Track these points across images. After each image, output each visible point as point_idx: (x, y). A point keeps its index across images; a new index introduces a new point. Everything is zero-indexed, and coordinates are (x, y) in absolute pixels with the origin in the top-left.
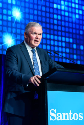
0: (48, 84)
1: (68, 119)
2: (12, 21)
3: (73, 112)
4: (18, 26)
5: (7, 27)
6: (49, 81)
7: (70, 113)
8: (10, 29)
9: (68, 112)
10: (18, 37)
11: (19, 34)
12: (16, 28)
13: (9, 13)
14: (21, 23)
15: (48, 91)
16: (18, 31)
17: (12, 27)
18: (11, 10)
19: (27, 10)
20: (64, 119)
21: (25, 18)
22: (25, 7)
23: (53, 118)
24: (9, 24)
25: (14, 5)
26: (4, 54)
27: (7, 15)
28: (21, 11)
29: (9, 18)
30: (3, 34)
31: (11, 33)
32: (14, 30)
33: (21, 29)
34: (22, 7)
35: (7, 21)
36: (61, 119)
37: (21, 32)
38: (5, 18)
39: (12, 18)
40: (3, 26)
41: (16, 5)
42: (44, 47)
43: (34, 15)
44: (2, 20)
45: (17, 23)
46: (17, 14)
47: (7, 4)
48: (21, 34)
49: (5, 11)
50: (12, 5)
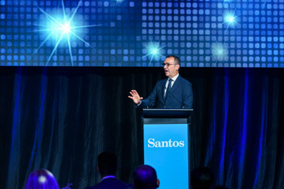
0: (145, 120)
1: (167, 146)
2: (223, 29)
3: (173, 141)
4: (232, 32)
5: (217, 35)
6: (146, 117)
7: (170, 142)
8: (220, 38)
9: (168, 141)
10: (233, 45)
11: (233, 42)
12: (229, 36)
13: (220, 19)
14: (236, 29)
15: (144, 125)
16: (232, 39)
17: (223, 36)
18: (221, 15)
19: (245, 13)
20: (163, 146)
21: (241, 22)
22: (242, 9)
23: (152, 145)
24: (220, 32)
25: (226, 9)
26: (212, 66)
27: (217, 22)
28: (236, 14)
29: (220, 26)
30: (211, 45)
31: (223, 42)
32: (226, 39)
33: (236, 36)
34: (237, 9)
35: (217, 29)
36: (160, 146)
37: (236, 39)
38: (214, 26)
39: (223, 25)
40: (211, 35)
41: (229, 9)
42: (270, 52)
43: (254, 16)
44: (211, 29)
45: (230, 29)
46: (230, 19)
47: (217, 9)
48: (236, 42)
49: (214, 19)
50: (223, 9)
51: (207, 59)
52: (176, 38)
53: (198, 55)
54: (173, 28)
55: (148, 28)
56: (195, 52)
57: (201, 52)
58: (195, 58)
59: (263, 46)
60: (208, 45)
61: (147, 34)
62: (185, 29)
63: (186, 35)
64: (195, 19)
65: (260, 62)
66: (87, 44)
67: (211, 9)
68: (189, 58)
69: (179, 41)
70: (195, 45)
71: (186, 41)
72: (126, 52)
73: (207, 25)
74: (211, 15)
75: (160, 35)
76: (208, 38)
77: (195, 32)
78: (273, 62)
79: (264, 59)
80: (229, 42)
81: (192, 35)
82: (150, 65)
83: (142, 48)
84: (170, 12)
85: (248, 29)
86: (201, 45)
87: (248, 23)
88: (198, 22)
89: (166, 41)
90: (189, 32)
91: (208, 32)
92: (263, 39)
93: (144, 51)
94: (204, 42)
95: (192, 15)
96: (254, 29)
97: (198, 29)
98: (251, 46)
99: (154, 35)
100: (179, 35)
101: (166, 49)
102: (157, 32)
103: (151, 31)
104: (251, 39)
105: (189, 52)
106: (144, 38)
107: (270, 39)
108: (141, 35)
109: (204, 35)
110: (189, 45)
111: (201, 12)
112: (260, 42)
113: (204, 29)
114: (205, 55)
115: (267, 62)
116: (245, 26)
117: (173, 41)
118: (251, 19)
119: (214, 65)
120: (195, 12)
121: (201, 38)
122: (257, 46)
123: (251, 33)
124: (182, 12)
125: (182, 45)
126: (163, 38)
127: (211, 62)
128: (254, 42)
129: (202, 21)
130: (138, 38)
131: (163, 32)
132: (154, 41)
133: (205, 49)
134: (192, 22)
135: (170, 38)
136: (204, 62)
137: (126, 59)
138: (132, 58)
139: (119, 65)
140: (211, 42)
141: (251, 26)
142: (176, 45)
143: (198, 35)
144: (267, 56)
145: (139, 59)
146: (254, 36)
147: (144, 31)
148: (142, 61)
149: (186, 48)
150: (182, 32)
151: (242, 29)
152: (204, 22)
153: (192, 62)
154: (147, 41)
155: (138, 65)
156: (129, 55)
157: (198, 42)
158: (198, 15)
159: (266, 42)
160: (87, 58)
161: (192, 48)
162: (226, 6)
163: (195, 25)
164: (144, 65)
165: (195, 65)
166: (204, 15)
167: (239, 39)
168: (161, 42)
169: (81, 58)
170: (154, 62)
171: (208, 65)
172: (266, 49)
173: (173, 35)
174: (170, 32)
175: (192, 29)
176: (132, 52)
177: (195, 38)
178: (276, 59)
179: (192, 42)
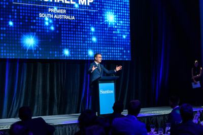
0: (99, 82)
1: (107, 93)
2: (92, 43)
3: (109, 90)
4: (95, 45)
5: (90, 46)
8: (91, 47)
10: (95, 50)
12: (94, 46)
13: (91, 39)
14: (96, 43)
15: (99, 84)
18: (91, 38)
19: (99, 37)
21: (98, 41)
22: (98, 35)
27: (90, 41)
29: (91, 42)
31: (92, 49)
32: (93, 48)
35: (90, 43)
36: (104, 93)
38: (88, 42)
40: (87, 46)
41: (94, 35)
42: (108, 54)
43: (103, 38)
44: (87, 43)
45: (94, 44)
46: (94, 39)
47: (89, 35)
48: (96, 49)
49: (88, 39)
50: (92, 35)
51: (86, 56)
52: (75, 47)
53: (83, 54)
54: (73, 43)
55: (64, 42)
56: (82, 53)
57: (84, 53)
58: (82, 56)
59: (106, 51)
60: (86, 50)
61: (64, 45)
62: (78, 43)
63: (78, 46)
64: (82, 39)
65: (105, 58)
66: (40, 49)
67: (87, 35)
68: (80, 56)
69: (76, 48)
70: (82, 50)
71: (78, 48)
72: (56, 52)
73: (86, 42)
74: (87, 38)
75: (69, 45)
76: (86, 47)
77: (82, 44)
78: (109, 58)
79: (106, 56)
80: (94, 49)
81: (81, 46)
82: (65, 58)
83: (62, 51)
84: (72, 35)
85: (101, 44)
86: (84, 50)
87: (100, 41)
88: (83, 40)
89: (71, 48)
90: (79, 44)
91: (86, 45)
92: (106, 48)
93: (63, 52)
94: (85, 49)
95: (80, 37)
96: (103, 44)
97: (83, 43)
98: (102, 51)
99: (66, 45)
100: (76, 46)
101: (71, 51)
102: (68, 44)
103: (65, 44)
104: (102, 48)
105: (80, 53)
106: (63, 47)
107: (108, 48)
108: (62, 45)
109: (85, 46)
110: (80, 50)
111: (84, 36)
112: (105, 49)
113: (85, 43)
114: (85, 55)
115: (107, 58)
116: (100, 42)
117: (74, 48)
118: (102, 40)
119: (89, 59)
120: (81, 36)
121: (84, 47)
122: (104, 51)
123: (102, 45)
124: (77, 36)
125: (77, 50)
126: (70, 47)
127: (88, 57)
128: (103, 49)
129: (84, 40)
130: (60, 47)
131: (70, 44)
132: (67, 48)
133: (85, 52)
134: (80, 40)
135: (72, 47)
136: (85, 57)
137: (56, 55)
138: (58, 55)
139: (53, 58)
140: (88, 49)
141: (102, 43)
142: (75, 50)
143: (83, 46)
144: (107, 55)
145: (61, 56)
146: (103, 47)
147: (63, 44)
148: (62, 57)
149: (78, 51)
150: (77, 44)
151: (98, 44)
152: (85, 40)
153: (81, 57)
154: (64, 48)
155: (61, 58)
156: (57, 54)
157: (83, 49)
158: (83, 37)
159: (107, 49)
160: (41, 55)
161: (81, 51)
162: (93, 34)
163: (82, 42)
164: (63, 58)
165: (82, 59)
166: (85, 37)
167: (97, 48)
168: (69, 49)
169: (38, 55)
170: (67, 57)
171: (87, 59)
172: (107, 52)
173: (74, 45)
174: (72, 44)
175: (80, 43)
176: (58, 53)
177: (82, 47)
178: (111, 56)
179: (81, 49)
